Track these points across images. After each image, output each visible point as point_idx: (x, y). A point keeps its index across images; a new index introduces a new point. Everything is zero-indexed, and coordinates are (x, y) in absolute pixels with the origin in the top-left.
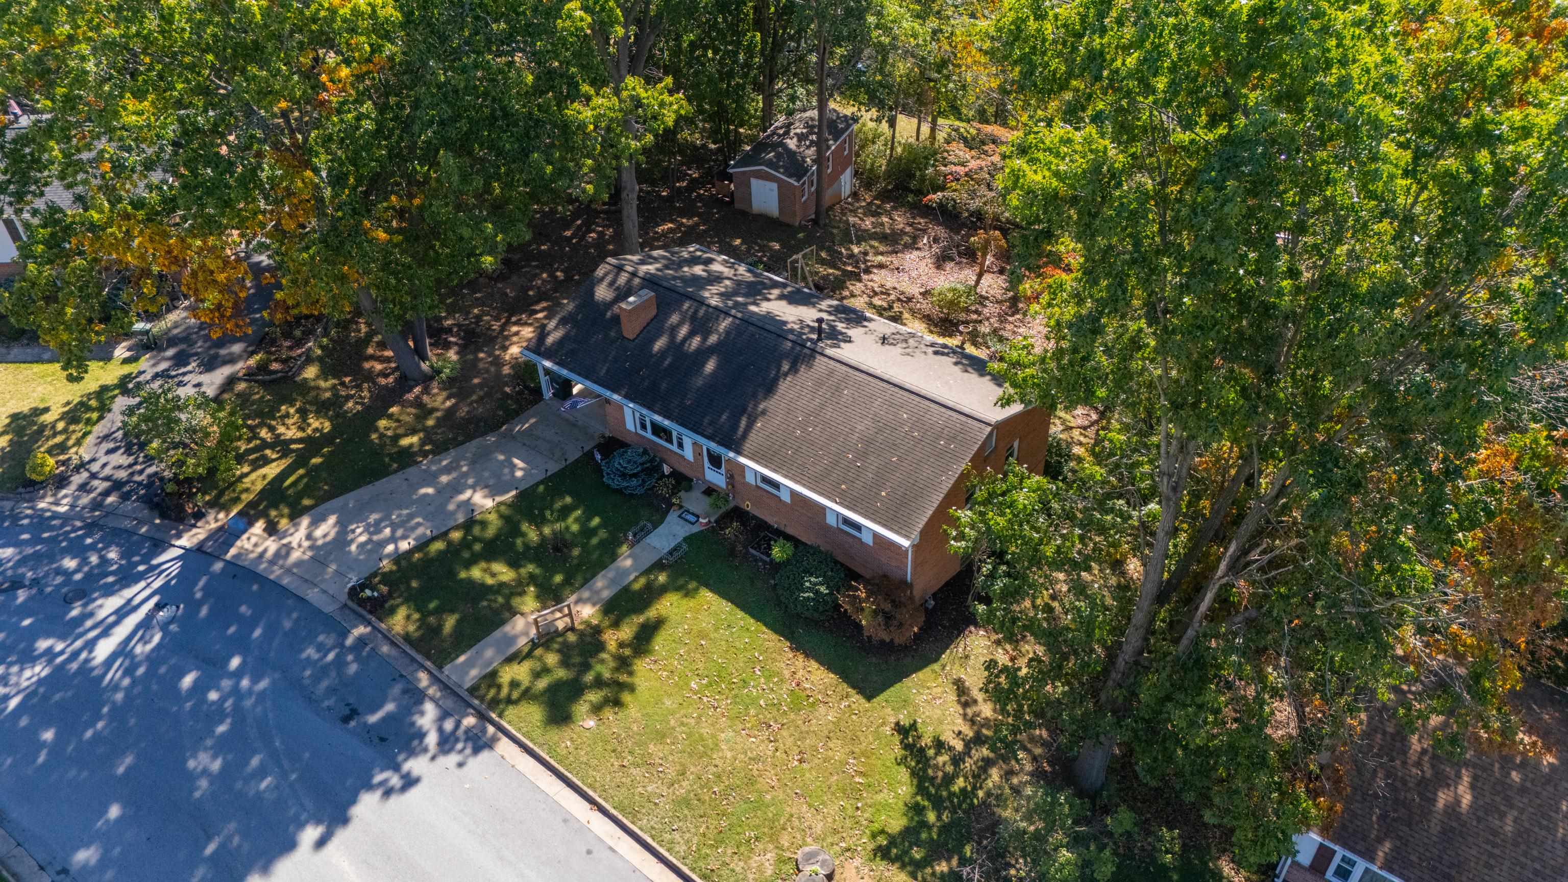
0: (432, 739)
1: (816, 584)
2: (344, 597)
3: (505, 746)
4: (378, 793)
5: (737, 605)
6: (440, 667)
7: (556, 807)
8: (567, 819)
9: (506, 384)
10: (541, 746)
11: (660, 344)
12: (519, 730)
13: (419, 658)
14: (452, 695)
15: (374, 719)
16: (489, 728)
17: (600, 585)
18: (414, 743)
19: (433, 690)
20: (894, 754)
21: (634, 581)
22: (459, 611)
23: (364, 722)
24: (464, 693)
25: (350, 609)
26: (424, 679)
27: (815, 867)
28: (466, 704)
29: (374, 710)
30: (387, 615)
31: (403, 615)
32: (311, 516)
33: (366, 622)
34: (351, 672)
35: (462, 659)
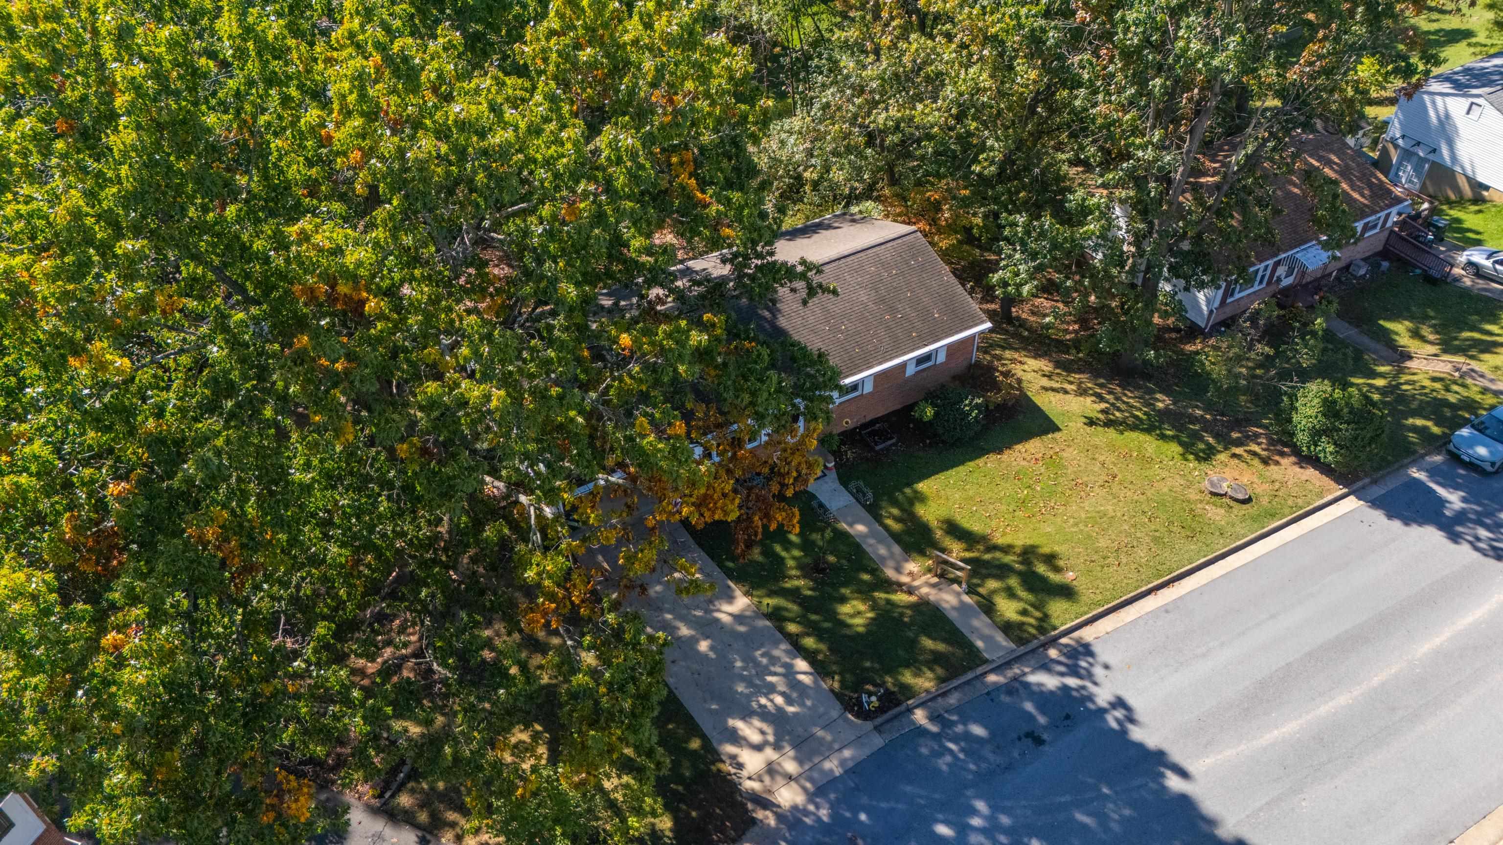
1: (970, 404)
2: (867, 724)
3: (1087, 634)
4: (1130, 727)
6: (984, 661)
7: (1154, 614)
8: (1166, 609)
10: (1091, 609)
13: (970, 675)
14: (1018, 659)
15: (1042, 720)
16: (1064, 640)
17: (882, 551)
18: (1075, 694)
19: (1010, 673)
20: (1111, 433)
21: (886, 528)
22: (917, 636)
23: (1045, 728)
24: (1022, 649)
25: (888, 721)
26: (992, 678)
27: (1225, 485)
28: (1033, 651)
29: (1030, 717)
30: (907, 691)
31: (908, 677)
32: (721, 742)
33: (910, 710)
34: (978, 730)
35: (980, 644)
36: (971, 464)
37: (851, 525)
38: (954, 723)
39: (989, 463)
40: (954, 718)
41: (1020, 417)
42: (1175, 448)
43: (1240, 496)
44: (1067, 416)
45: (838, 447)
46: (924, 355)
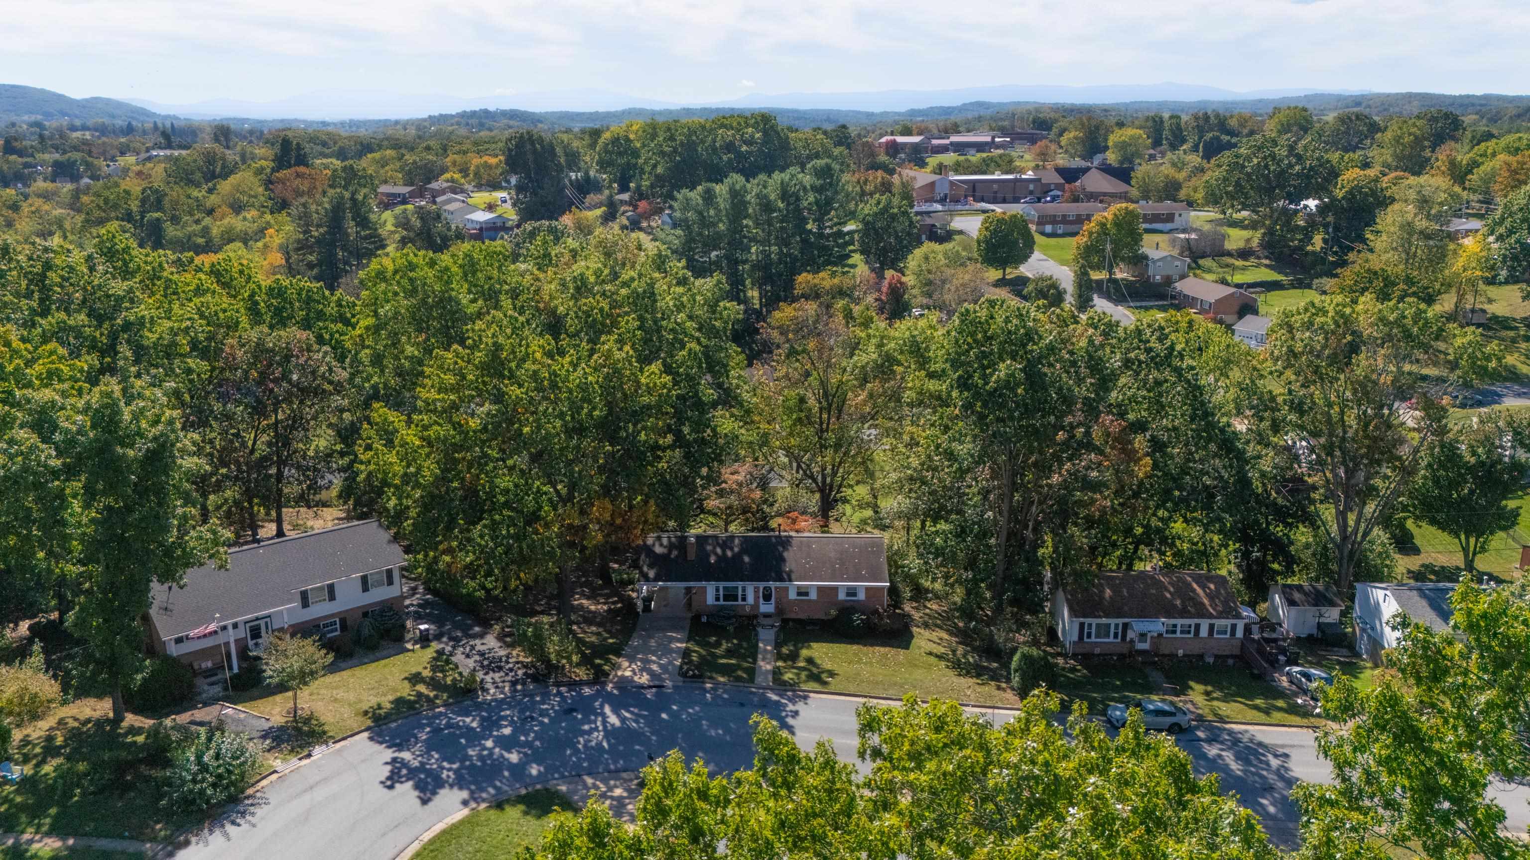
3: (813, 695)
5: (827, 643)
11: (712, 559)
12: (811, 689)
14: (771, 689)
16: (800, 693)
19: (760, 690)
20: (935, 662)
24: (776, 687)
26: (752, 688)
28: (781, 690)
33: (706, 682)
35: (759, 680)
41: (894, 637)
44: (920, 648)
45: (785, 621)
46: (849, 588)
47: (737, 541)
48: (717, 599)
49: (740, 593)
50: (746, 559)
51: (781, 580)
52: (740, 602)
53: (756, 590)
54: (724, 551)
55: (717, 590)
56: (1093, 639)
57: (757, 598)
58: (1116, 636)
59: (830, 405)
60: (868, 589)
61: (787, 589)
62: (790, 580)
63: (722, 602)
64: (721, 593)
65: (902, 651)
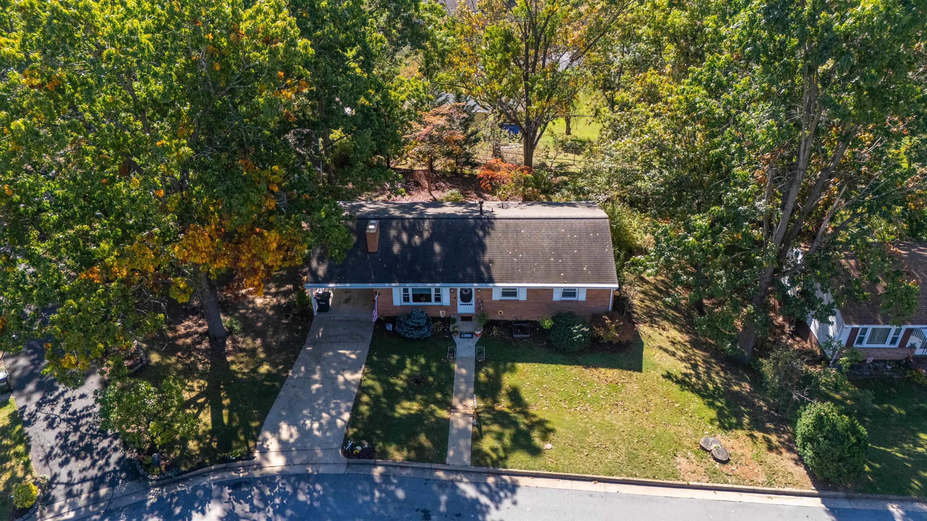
0: (484, 500)
1: (579, 329)
2: (345, 460)
3: (523, 481)
5: (540, 362)
6: (444, 463)
7: (580, 493)
8: (591, 495)
9: (280, 319)
11: (396, 248)
12: (521, 468)
13: (427, 465)
14: (466, 473)
15: (443, 508)
16: (505, 477)
17: (463, 387)
18: (478, 507)
19: (452, 477)
20: (676, 388)
21: (477, 377)
22: (421, 432)
23: (440, 513)
24: (473, 468)
25: (357, 464)
26: (441, 474)
27: (714, 445)
28: (480, 473)
29: (439, 503)
30: (384, 454)
31: (392, 449)
32: (267, 430)
33: (375, 465)
34: (400, 494)
35: (451, 453)
36: (562, 366)
37: (459, 367)
38: (391, 483)
39: (574, 371)
40: (395, 481)
41: (622, 355)
42: (713, 414)
43: (720, 457)
44: (655, 366)
45: (489, 325)
46: (565, 289)
47: (427, 224)
48: (406, 299)
49: (433, 293)
50: (437, 248)
51: (481, 280)
52: (433, 303)
53: (453, 292)
54: (410, 237)
55: (406, 290)
56: (865, 345)
57: (453, 299)
58: (894, 341)
59: (538, 40)
60: (589, 290)
61: (491, 290)
62: (491, 280)
63: (411, 303)
64: (410, 293)
65: (635, 374)
